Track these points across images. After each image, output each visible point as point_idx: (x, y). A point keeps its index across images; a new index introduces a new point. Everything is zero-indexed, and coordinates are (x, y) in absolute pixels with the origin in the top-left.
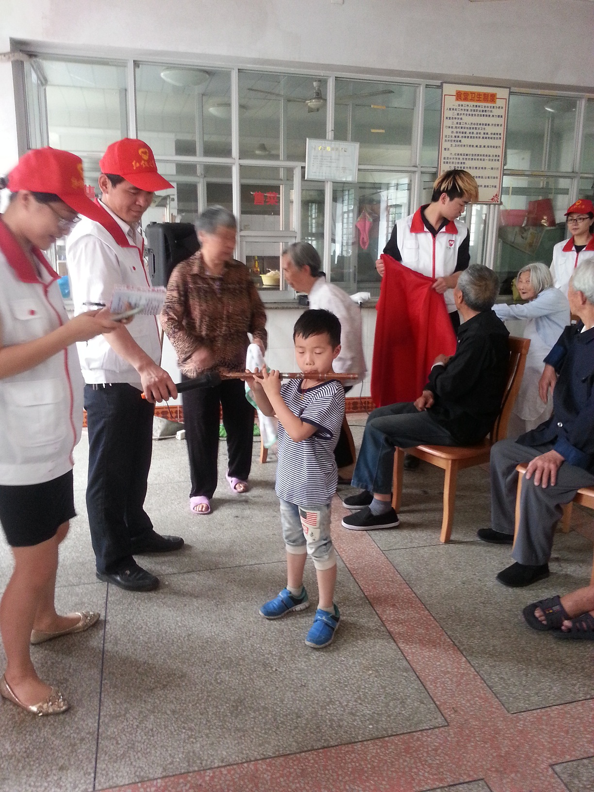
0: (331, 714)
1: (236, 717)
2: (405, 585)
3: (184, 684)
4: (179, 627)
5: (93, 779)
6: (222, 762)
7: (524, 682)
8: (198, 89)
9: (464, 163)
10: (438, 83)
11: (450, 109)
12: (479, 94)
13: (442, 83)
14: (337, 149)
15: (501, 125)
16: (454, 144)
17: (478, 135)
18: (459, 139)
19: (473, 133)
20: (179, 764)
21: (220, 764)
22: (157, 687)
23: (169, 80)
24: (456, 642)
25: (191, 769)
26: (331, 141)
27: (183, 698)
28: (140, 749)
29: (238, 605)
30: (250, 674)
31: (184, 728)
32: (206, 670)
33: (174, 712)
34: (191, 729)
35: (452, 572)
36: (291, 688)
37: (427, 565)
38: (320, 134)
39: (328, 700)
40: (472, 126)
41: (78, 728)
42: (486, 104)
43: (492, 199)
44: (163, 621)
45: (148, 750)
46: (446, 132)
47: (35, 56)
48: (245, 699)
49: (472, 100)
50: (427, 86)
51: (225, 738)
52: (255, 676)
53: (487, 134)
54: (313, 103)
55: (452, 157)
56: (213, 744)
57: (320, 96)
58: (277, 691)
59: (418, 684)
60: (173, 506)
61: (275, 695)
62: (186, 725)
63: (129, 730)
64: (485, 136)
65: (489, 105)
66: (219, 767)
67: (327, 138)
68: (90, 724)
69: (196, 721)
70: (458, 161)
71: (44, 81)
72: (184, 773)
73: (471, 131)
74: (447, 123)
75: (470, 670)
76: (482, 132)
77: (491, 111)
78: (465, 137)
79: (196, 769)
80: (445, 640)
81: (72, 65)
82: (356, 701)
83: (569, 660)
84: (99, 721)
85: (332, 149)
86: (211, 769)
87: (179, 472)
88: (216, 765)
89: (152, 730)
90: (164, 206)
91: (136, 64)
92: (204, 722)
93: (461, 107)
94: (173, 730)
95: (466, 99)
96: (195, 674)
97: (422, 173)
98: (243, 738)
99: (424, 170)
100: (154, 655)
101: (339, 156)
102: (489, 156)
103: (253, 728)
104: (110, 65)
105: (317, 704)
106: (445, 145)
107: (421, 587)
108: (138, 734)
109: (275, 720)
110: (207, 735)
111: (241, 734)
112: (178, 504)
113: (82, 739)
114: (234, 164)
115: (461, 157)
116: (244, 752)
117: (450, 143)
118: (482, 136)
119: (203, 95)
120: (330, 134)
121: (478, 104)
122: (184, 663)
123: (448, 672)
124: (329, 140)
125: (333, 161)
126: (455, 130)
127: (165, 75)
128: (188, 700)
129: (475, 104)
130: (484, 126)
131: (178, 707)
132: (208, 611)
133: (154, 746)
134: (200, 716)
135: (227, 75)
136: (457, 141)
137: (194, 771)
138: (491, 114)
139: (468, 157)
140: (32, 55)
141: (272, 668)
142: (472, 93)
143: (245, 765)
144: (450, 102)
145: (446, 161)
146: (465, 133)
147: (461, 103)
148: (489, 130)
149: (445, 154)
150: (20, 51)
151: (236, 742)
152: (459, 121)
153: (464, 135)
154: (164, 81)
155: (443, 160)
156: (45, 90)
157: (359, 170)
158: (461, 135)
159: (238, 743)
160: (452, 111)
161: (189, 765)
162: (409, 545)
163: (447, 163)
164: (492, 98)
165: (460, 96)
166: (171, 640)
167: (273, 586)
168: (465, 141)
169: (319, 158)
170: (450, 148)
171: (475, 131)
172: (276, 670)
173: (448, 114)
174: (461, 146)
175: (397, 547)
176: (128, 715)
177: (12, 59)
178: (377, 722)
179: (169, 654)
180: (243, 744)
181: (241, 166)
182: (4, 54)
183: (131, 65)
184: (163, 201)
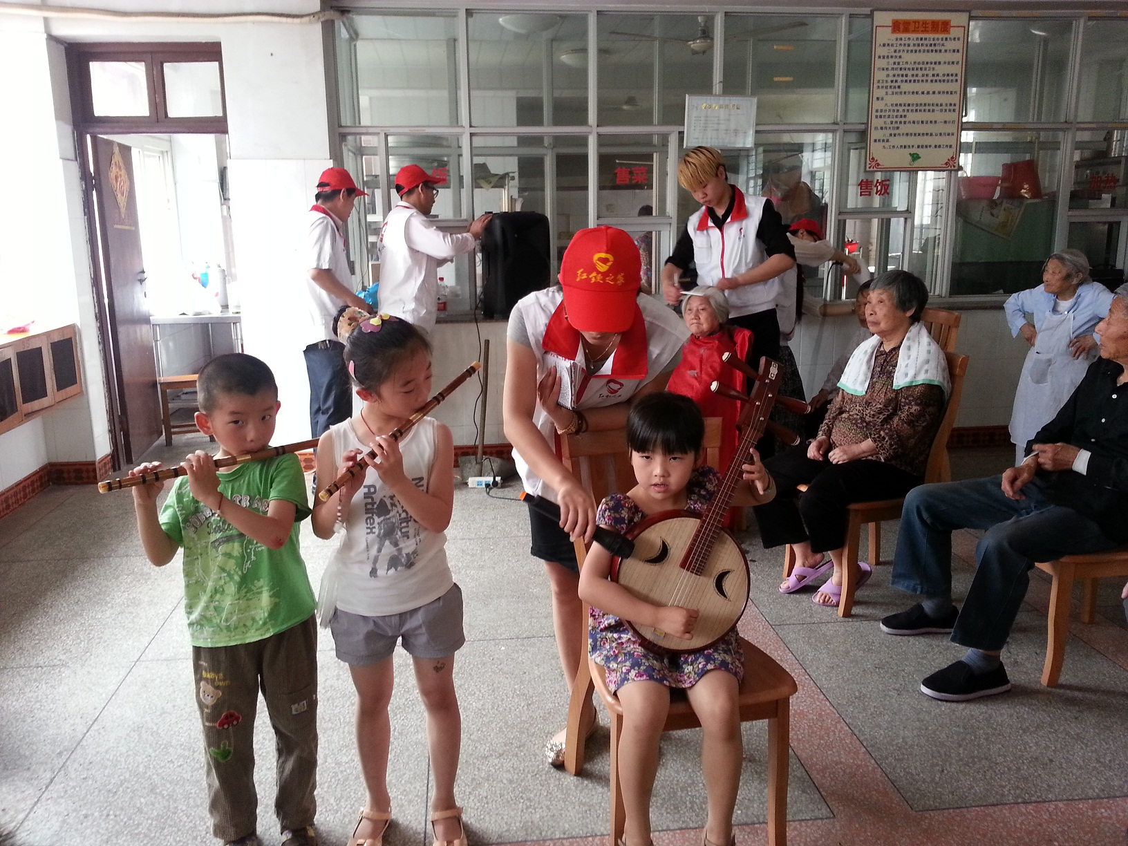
0: (692, 796)
1: (581, 792)
2: (798, 666)
4: (518, 695)
6: (564, 834)
7: (937, 779)
8: (547, 35)
9: (905, 116)
10: (867, 10)
11: (884, 45)
12: (925, 23)
13: (872, 12)
14: (727, 106)
15: (958, 63)
16: (890, 91)
17: (925, 78)
18: (897, 84)
19: (917, 75)
21: (562, 836)
22: (491, 755)
23: (509, 27)
24: (856, 732)
25: (529, 838)
26: (719, 96)
27: (521, 769)
28: (472, 815)
31: (522, 798)
33: (511, 782)
34: (529, 800)
35: (861, 653)
37: (829, 644)
38: (704, 88)
39: (690, 781)
40: (915, 66)
41: (405, 790)
42: (936, 36)
43: (946, 164)
44: (498, 688)
45: (482, 817)
46: (879, 75)
47: (348, 12)
49: (914, 31)
50: (851, 16)
53: (938, 75)
54: (697, 45)
55: (887, 108)
56: (554, 816)
57: (707, 34)
59: (802, 772)
60: (510, 564)
62: (524, 796)
63: (461, 796)
64: (934, 78)
65: (940, 36)
66: (559, 839)
67: (714, 92)
68: (418, 788)
69: (535, 791)
70: (895, 114)
71: (354, 36)
72: (521, 841)
73: (915, 72)
74: (880, 63)
75: (869, 762)
76: (931, 73)
77: (943, 45)
78: (906, 81)
79: (535, 838)
80: (842, 728)
81: (390, 19)
83: (1000, 759)
85: (721, 107)
86: (551, 839)
87: (518, 525)
88: (557, 836)
89: (486, 798)
90: (502, 186)
91: (469, 13)
92: (545, 794)
93: (899, 42)
94: (509, 799)
95: (906, 30)
96: (535, 744)
97: (845, 131)
99: (846, 127)
100: (488, 723)
101: (729, 115)
102: (941, 105)
103: (600, 803)
104: (438, 16)
105: (677, 784)
106: (877, 93)
107: (817, 668)
108: (471, 800)
110: (548, 807)
111: (587, 808)
113: (410, 801)
114: (590, 133)
115: (901, 109)
116: (589, 826)
117: (884, 91)
118: (929, 79)
119: (553, 40)
120: (717, 87)
121: (923, 36)
122: (523, 733)
123: (841, 762)
124: (716, 95)
125: (722, 122)
126: (891, 73)
127: (503, 21)
128: (526, 771)
129: (920, 36)
130: (933, 66)
131: (516, 777)
132: (551, 680)
133: (488, 813)
134: (540, 788)
135: (583, 19)
136: (894, 87)
137: (533, 841)
138: (943, 49)
139: (910, 108)
140: (343, 11)
142: (915, 22)
143: (591, 839)
144: (884, 35)
145: (878, 114)
146: (907, 75)
147: (899, 36)
148: (941, 70)
149: (877, 105)
150: (331, 7)
151: (580, 815)
152: (897, 60)
153: (904, 78)
154: (502, 28)
155: (874, 114)
156: (355, 46)
157: (757, 132)
158: (899, 79)
159: (583, 817)
160: (886, 48)
161: (527, 834)
162: (808, 620)
163: (881, 117)
164: (944, 27)
165: (897, 26)
166: (508, 709)
168: (905, 87)
169: (703, 119)
170: (885, 97)
171: (920, 73)
173: (880, 51)
174: (901, 93)
175: (792, 621)
177: (322, 19)
178: (747, 808)
179: (506, 723)
180: (588, 818)
181: (599, 135)
182: (314, 14)
183: (462, 14)
184: (500, 181)
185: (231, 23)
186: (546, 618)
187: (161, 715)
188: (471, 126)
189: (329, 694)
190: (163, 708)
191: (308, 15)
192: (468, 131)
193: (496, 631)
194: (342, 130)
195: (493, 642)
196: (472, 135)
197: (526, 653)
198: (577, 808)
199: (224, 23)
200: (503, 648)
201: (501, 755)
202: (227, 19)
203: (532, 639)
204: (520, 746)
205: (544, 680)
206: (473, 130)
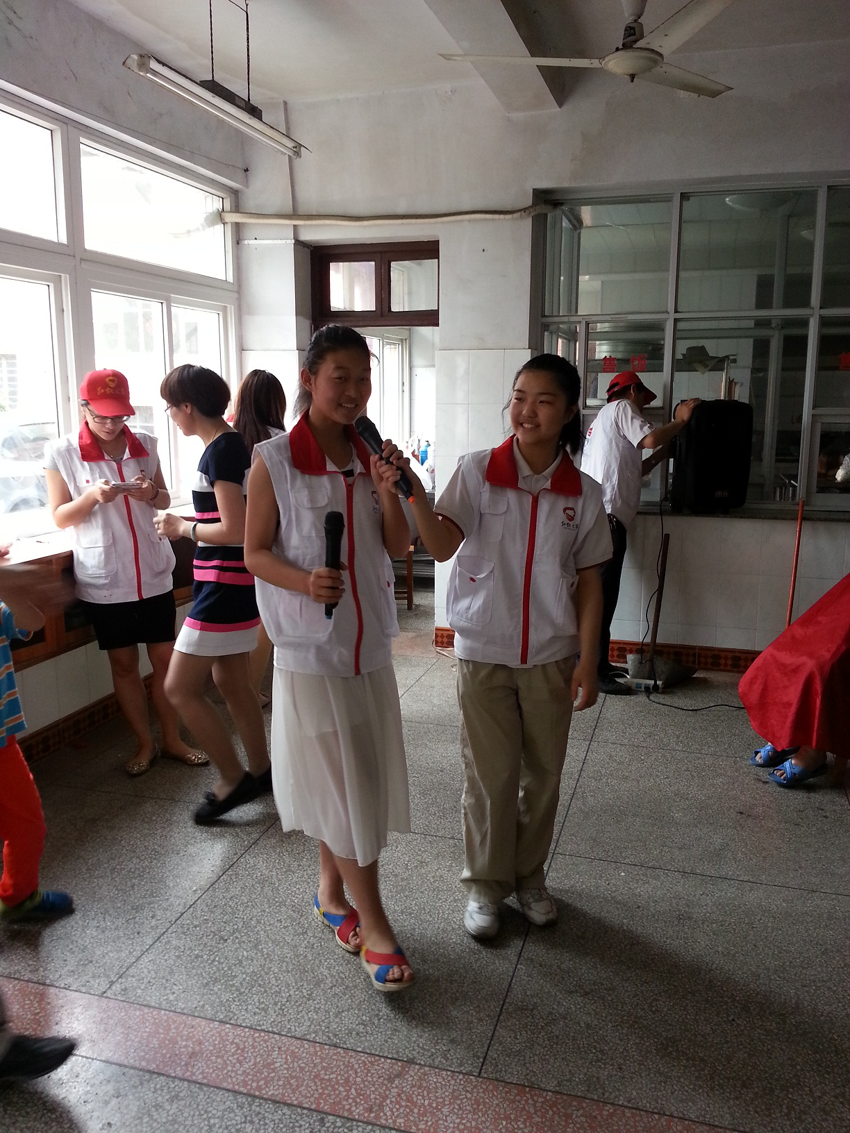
0: (793, 1100)
1: (661, 1059)
3: (610, 998)
5: (480, 1064)
6: (629, 1102)
8: (781, 211)
20: (577, 1085)
21: (626, 1103)
22: (577, 992)
23: (737, 207)
25: (589, 1096)
27: (604, 1015)
28: (538, 1052)
29: (708, 926)
30: (697, 1015)
31: (595, 1047)
32: (642, 992)
33: (588, 1026)
34: (602, 1051)
36: (746, 1047)
39: (794, 1081)
41: (478, 1006)
45: (547, 1057)
47: (562, 204)
48: (680, 1040)
51: (641, 1077)
52: (702, 1018)
56: (623, 1078)
58: (725, 1046)
61: (721, 1049)
62: (598, 1046)
63: (533, 1028)
66: (621, 1106)
68: (492, 1007)
69: (611, 1044)
71: (577, 223)
72: (580, 1097)
79: (596, 1097)
82: (836, 1097)
84: (502, 1007)
86: (612, 1104)
87: (678, 737)
88: (620, 1103)
89: (557, 1037)
91: (685, 197)
92: (621, 1050)
94: (581, 1046)
98: (663, 1084)
105: (777, 1080)
108: (540, 1036)
109: (712, 1078)
110: (620, 1066)
111: (662, 1079)
112: (666, 778)
113: (480, 1020)
114: (812, 315)
116: (660, 1101)
119: (789, 216)
127: (730, 201)
128: (609, 1018)
131: (596, 1022)
132: (665, 922)
133: (555, 1055)
134: (618, 1041)
135: (811, 195)
140: (556, 204)
141: (728, 1015)
143: (656, 1116)
150: (544, 202)
151: (653, 1085)
159: (655, 1088)
161: (588, 1090)
167: (763, 915)
172: (733, 1020)
176: (535, 1012)
177: (533, 214)
180: (661, 1091)
181: (821, 317)
182: (524, 210)
183: (677, 199)
184: (719, 364)
185: (449, 222)
186: (680, 849)
187: (286, 872)
188: (676, 311)
189: (436, 884)
190: (289, 866)
191: (520, 210)
192: (672, 316)
193: (621, 853)
194: (545, 320)
195: (614, 865)
196: (676, 320)
197: (646, 886)
198: (652, 1075)
199: (443, 223)
200: (623, 874)
201: (586, 994)
202: (445, 219)
203: (657, 871)
204: (610, 989)
205: (657, 920)
206: (678, 316)
